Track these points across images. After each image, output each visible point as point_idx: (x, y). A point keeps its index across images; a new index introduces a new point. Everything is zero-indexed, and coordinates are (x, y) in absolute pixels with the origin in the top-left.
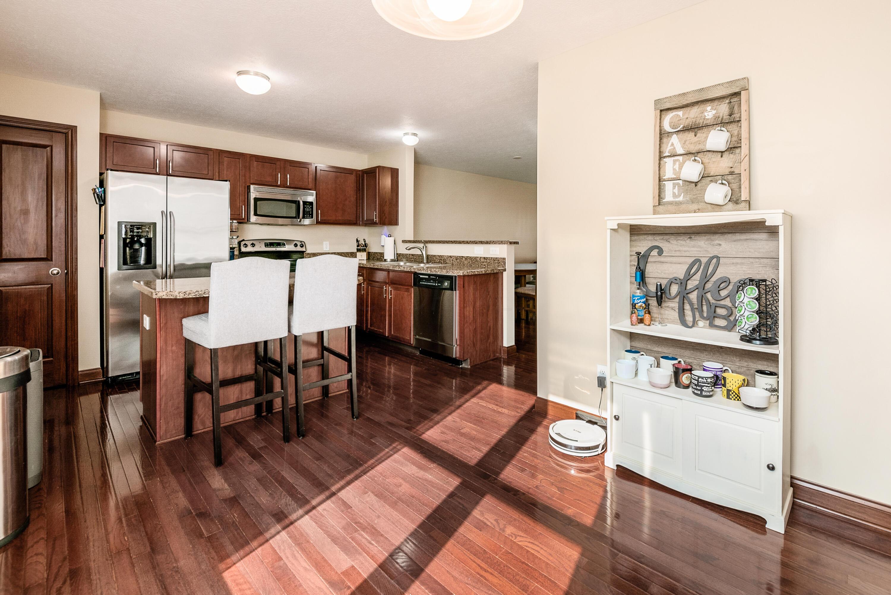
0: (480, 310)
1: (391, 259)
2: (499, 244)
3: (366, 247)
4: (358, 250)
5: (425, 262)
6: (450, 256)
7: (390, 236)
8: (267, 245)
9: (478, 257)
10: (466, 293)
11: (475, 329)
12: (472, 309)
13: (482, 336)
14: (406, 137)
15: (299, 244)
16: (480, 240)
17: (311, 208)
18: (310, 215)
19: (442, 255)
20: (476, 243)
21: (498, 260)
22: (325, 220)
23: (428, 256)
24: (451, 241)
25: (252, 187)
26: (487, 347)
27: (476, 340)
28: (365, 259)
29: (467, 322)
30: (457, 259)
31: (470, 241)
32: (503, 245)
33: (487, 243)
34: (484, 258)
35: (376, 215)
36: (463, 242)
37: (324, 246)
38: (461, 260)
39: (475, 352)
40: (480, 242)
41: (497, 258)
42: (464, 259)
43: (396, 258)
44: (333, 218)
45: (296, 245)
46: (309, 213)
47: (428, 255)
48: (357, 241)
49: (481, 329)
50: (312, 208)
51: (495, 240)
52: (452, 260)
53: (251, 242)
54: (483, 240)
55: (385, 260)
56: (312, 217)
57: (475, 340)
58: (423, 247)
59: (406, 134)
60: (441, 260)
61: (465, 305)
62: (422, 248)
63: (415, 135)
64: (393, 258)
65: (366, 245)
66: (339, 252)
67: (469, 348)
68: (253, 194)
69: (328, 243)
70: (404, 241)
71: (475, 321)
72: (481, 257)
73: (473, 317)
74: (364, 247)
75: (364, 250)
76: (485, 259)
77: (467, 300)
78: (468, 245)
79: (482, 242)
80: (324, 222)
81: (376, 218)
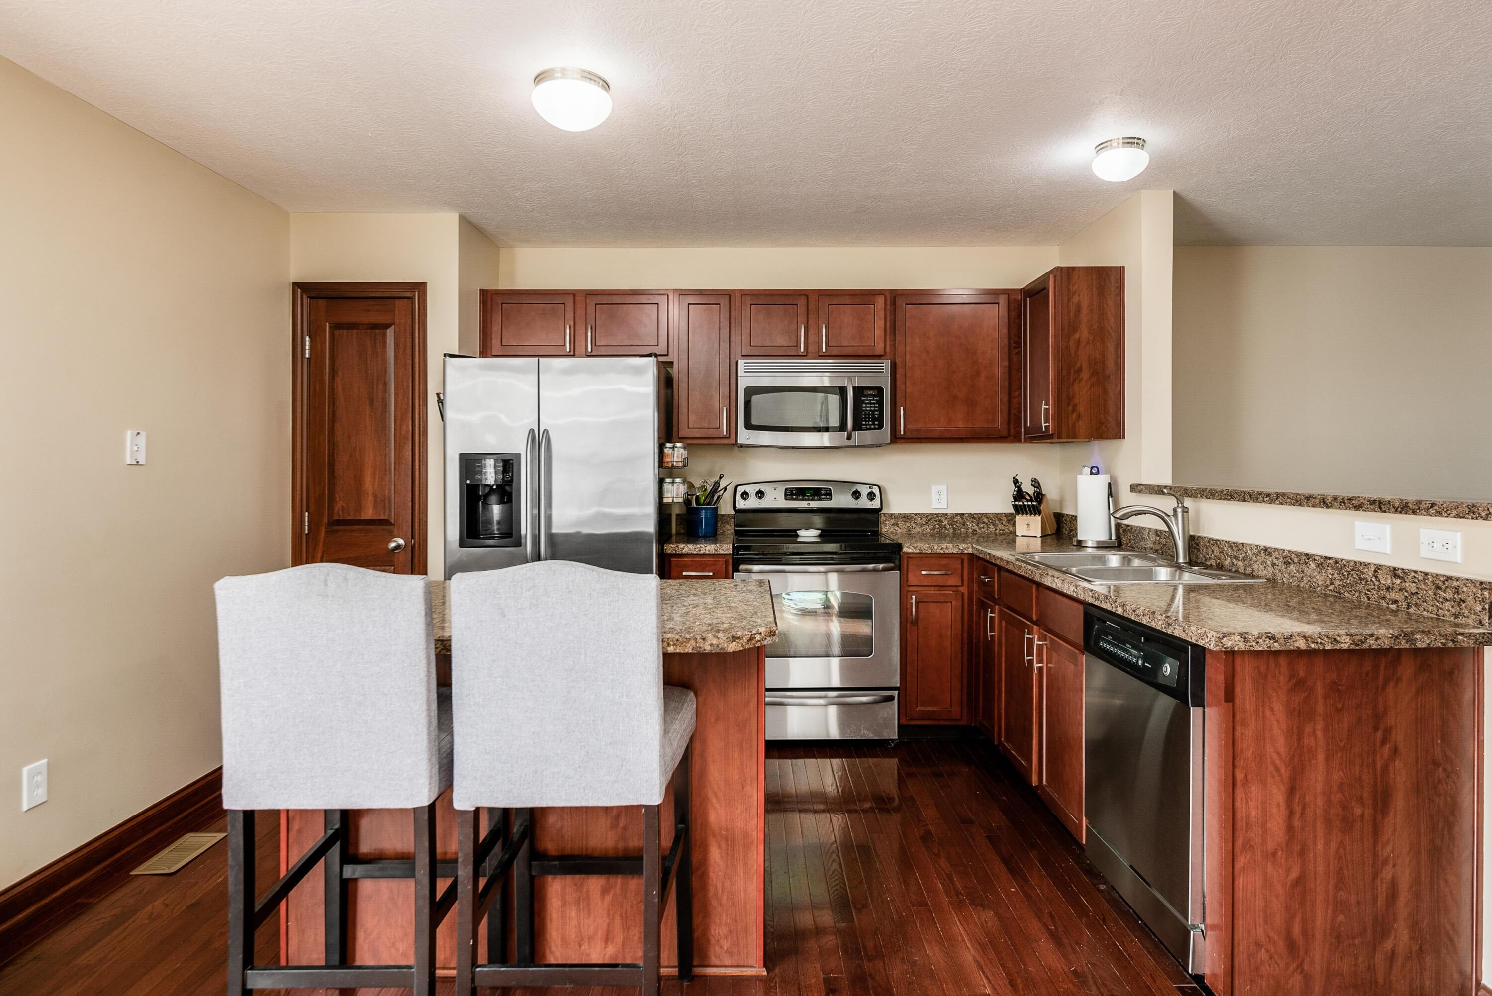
0: (1329, 802)
1: (1098, 542)
2: (1458, 516)
3: (1040, 503)
4: (1019, 510)
5: (1181, 560)
6: (1266, 550)
7: (1095, 471)
8: (791, 494)
9: (1366, 565)
10: (1244, 724)
11: (1301, 881)
12: (1278, 794)
13: (1341, 918)
14: (1106, 154)
15: (865, 491)
16: (1375, 496)
17: (877, 402)
18: (874, 420)
19: (1240, 540)
20: (1358, 507)
21: (1457, 590)
22: (918, 430)
23: (1193, 542)
24: (1268, 495)
25: (741, 362)
26: (1371, 968)
27: (1305, 932)
28: (1039, 534)
29: (1249, 846)
30: (1287, 564)
31: (1335, 498)
32: (1480, 522)
33: (1404, 508)
34: (1394, 572)
35: (1047, 410)
36: (1309, 498)
37: (935, 496)
38: (1304, 567)
39: (1297, 979)
40: (1372, 502)
41: (1449, 578)
42: (1313, 565)
43: (1113, 537)
44: (939, 426)
45: (857, 495)
46: (874, 415)
47: (1192, 538)
48: (1016, 482)
49: (1337, 888)
50: (881, 403)
51: (1439, 501)
52: (1273, 565)
53: (757, 488)
54: (1387, 497)
55: (1080, 545)
56: (881, 426)
57: (1296, 930)
58: (1175, 510)
59: (1101, 147)
60: (1237, 558)
61: (1240, 776)
62: (1171, 513)
63: (1133, 142)
64: (1104, 537)
65: (1039, 496)
66: (972, 512)
67: (1263, 955)
68: (745, 382)
69: (943, 488)
70: (1135, 488)
71: (1296, 848)
72: (1378, 568)
73: (1290, 828)
74: (1031, 500)
75: (1036, 511)
76: (1396, 576)
77: (1249, 754)
78: (1325, 510)
79: (1380, 506)
80: (914, 435)
81: (1047, 421)
